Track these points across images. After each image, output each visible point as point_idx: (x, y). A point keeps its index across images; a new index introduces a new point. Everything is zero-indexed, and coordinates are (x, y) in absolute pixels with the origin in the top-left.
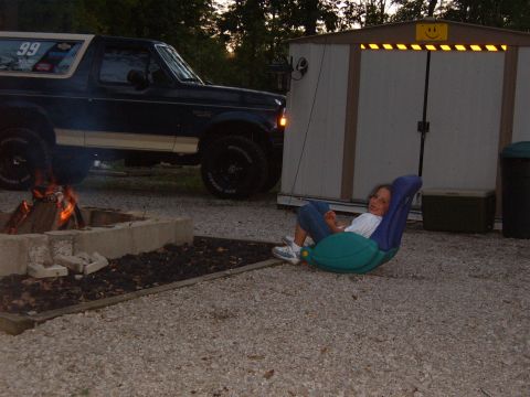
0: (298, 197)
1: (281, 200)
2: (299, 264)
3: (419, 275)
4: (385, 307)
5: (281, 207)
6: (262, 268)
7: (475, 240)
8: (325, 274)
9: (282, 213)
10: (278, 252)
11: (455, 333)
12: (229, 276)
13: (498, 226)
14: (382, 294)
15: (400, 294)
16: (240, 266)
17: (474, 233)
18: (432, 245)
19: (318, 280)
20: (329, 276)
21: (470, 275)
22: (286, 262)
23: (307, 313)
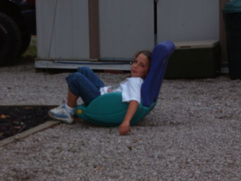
0: (53, 60)
1: (39, 65)
2: (73, 123)
3: (174, 122)
4: (157, 153)
5: (39, 70)
6: (44, 130)
7: (209, 84)
8: (97, 129)
9: (41, 76)
10: (53, 114)
11: (219, 170)
12: (17, 140)
13: (226, 70)
14: (150, 141)
15: (164, 140)
16: (24, 130)
17: (206, 78)
18: (175, 93)
19: (94, 136)
20: (102, 131)
21: (216, 118)
22: (62, 122)
23: (95, 167)
